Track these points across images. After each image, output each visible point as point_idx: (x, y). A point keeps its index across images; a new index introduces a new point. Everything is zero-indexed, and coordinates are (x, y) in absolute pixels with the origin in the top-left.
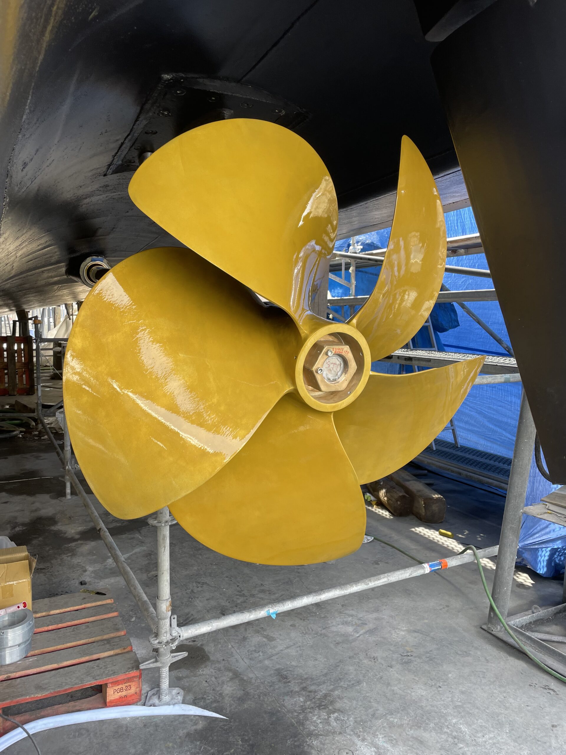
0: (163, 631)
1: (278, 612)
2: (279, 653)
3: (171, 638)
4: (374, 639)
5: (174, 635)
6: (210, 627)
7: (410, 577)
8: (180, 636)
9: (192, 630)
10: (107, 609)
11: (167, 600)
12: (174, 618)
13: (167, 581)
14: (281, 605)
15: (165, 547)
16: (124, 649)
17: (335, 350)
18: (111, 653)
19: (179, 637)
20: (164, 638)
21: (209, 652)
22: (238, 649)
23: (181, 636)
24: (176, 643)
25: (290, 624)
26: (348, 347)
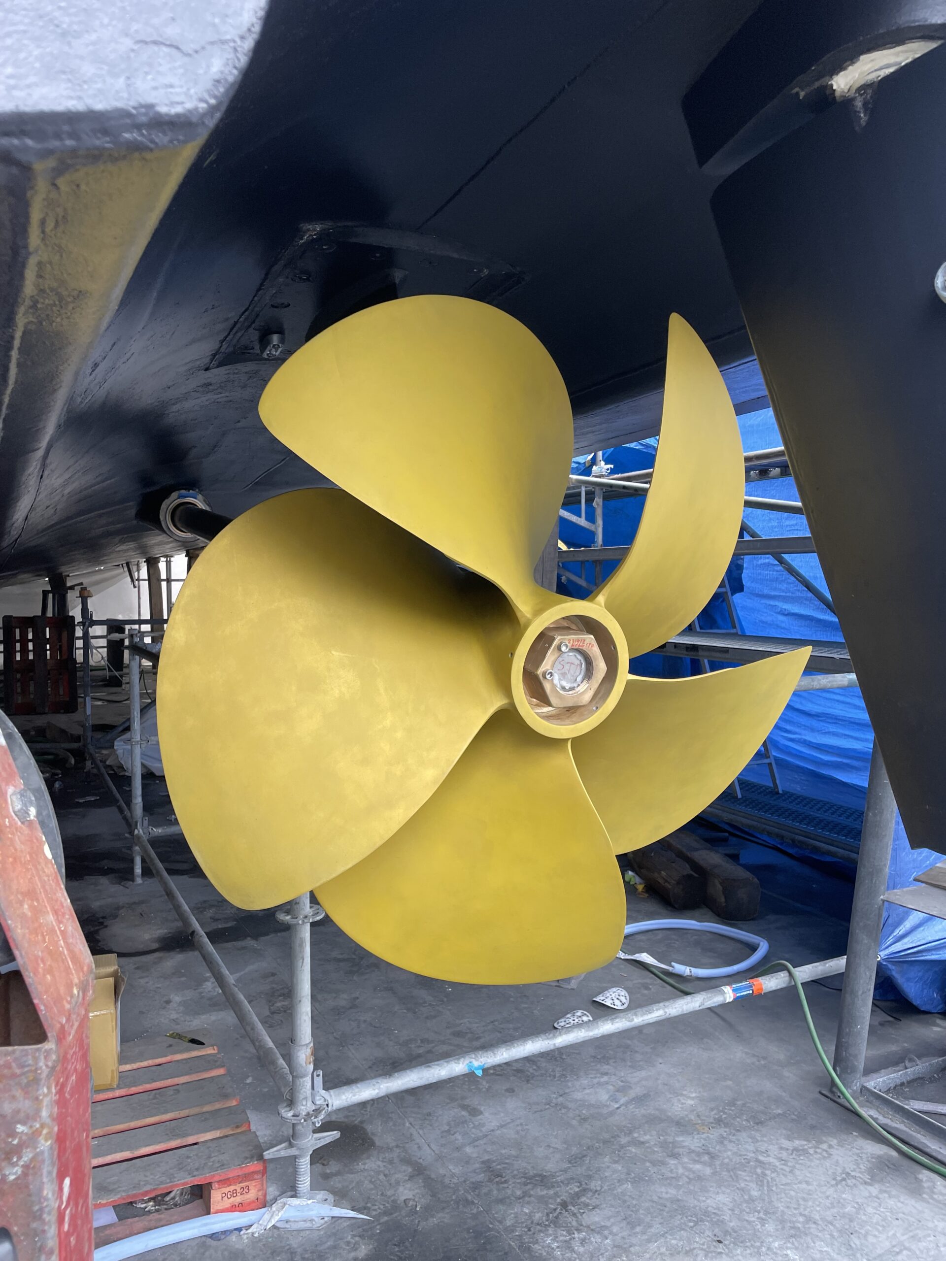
0: (301, 1097)
1: (486, 1066)
2: (487, 1136)
3: (314, 1108)
4: (643, 1111)
5: (318, 1102)
6: (377, 1091)
7: (701, 1008)
8: (327, 1105)
9: (347, 1094)
10: (210, 1063)
11: (307, 1045)
12: (318, 1076)
13: (307, 1014)
14: (490, 1054)
15: (303, 960)
16: (237, 1127)
17: (571, 642)
18: (217, 1134)
19: (325, 1106)
20: (303, 1107)
21: (373, 1134)
22: (420, 1129)
23: (330, 1105)
24: (322, 1116)
25: (504, 1088)
26: (592, 637)
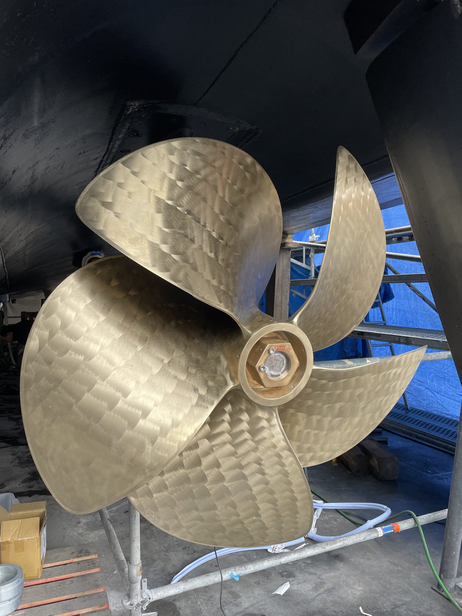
0: (134, 594)
1: (241, 575)
2: (243, 611)
3: (142, 600)
4: (331, 598)
5: (144, 597)
6: (178, 590)
7: (364, 540)
8: (150, 598)
9: (161, 592)
10: (92, 564)
11: (137, 565)
12: (145, 582)
13: (138, 548)
14: (243, 568)
15: (135, 517)
16: (102, 606)
17: (277, 347)
18: (90, 610)
19: (148, 599)
20: (135, 600)
22: (206, 606)
23: (151, 599)
24: (147, 604)
25: (254, 581)
26: (290, 344)
